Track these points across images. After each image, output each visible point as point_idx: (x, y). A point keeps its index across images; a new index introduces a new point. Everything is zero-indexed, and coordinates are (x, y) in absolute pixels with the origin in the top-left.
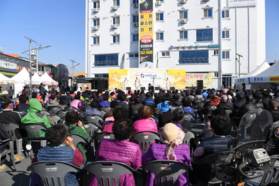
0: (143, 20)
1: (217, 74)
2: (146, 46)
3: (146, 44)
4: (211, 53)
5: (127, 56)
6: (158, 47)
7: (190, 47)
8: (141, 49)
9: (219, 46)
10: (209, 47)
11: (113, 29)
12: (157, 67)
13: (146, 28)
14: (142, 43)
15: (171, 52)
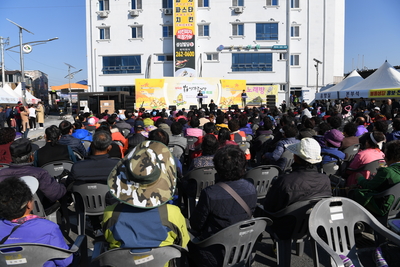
0: (179, 5)
1: (283, 87)
2: (185, 44)
3: (184, 41)
4: (276, 56)
5: (155, 59)
6: (202, 46)
7: (247, 48)
8: (177, 49)
9: (286, 48)
10: (273, 48)
11: (132, 16)
12: (201, 75)
13: (185, 17)
14: (178, 40)
15: (220, 54)
